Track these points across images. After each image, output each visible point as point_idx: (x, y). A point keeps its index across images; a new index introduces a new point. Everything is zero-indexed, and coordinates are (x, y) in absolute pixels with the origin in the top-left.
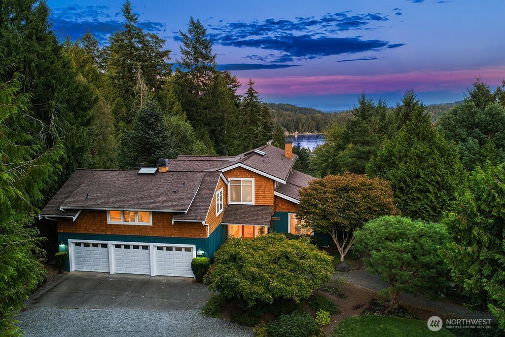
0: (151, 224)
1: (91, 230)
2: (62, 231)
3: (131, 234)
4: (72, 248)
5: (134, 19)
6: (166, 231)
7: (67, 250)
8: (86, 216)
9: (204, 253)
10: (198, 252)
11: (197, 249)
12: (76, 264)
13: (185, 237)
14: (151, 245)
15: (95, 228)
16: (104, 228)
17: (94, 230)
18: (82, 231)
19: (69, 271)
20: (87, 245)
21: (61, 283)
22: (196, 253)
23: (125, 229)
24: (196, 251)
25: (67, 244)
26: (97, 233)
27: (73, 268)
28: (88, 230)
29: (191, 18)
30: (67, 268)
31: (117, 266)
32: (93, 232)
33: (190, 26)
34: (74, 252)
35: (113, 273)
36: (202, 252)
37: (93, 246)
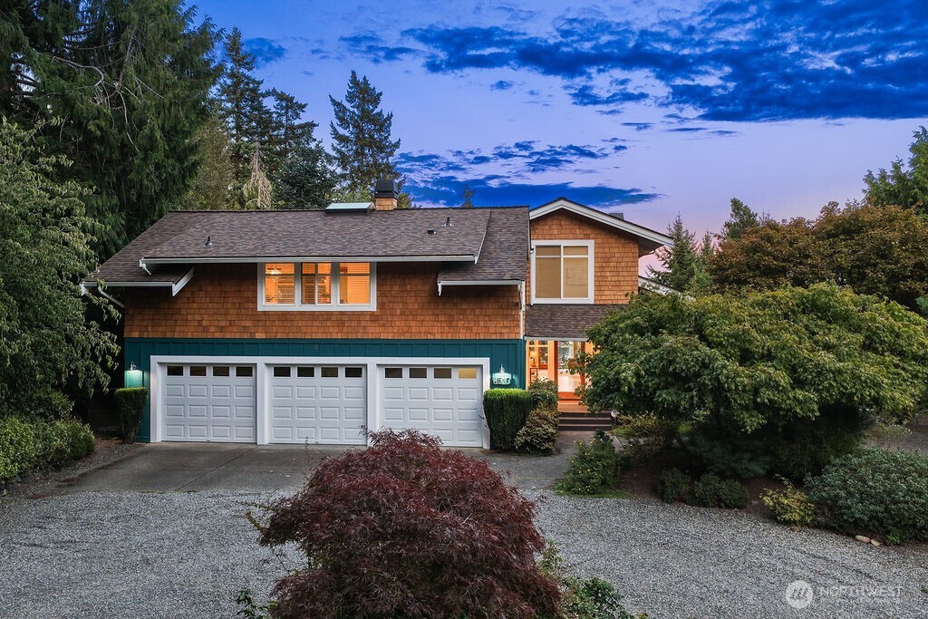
0: (372, 306)
1: (212, 329)
2: (136, 335)
3: (319, 336)
4: (158, 379)
5: (247, 64)
6: (413, 323)
7: (146, 383)
8: (202, 294)
9: (512, 380)
10: (496, 376)
11: (494, 369)
12: (169, 423)
13: (462, 337)
14: (372, 363)
15: (223, 324)
16: (248, 323)
17: (222, 329)
18: (190, 332)
19: (148, 441)
20: (198, 370)
21: (131, 458)
22: (491, 379)
23: (304, 323)
24: (491, 373)
25: (145, 368)
26: (228, 336)
27: (160, 433)
28: (206, 329)
29: (353, 73)
30: (145, 434)
31: (275, 426)
32: (217, 335)
33: (351, 88)
34: (163, 395)
35: (266, 443)
36: (508, 376)
37: (215, 374)
